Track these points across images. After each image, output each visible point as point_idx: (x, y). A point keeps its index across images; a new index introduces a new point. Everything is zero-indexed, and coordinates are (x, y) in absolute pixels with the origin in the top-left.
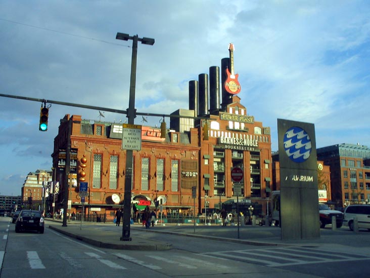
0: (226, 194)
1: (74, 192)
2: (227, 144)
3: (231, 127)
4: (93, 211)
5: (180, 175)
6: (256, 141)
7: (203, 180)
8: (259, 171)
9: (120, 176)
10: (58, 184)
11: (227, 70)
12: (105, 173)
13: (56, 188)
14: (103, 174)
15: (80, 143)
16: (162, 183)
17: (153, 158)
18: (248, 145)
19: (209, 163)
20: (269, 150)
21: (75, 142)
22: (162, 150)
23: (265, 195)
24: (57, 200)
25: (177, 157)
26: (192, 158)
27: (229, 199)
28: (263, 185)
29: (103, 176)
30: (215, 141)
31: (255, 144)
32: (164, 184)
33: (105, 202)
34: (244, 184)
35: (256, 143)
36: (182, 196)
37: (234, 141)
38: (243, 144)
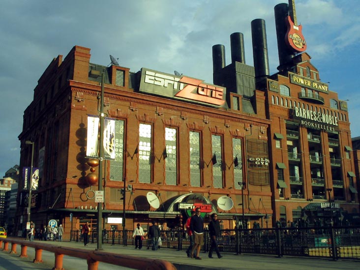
0: (306, 194)
1: (76, 186)
2: (303, 119)
3: (304, 95)
4: (112, 225)
5: (246, 162)
6: (336, 118)
7: (275, 172)
8: (340, 163)
9: (156, 161)
10: (37, 173)
11: (289, 17)
12: (132, 154)
13: (33, 181)
14: (129, 155)
15: (87, 96)
16: (221, 175)
17: (206, 132)
18: (328, 123)
19: (281, 146)
20: (348, 133)
21: (78, 93)
22: (219, 120)
23: (349, 197)
24: (34, 204)
25: (240, 134)
26: (260, 136)
27: (309, 202)
28: (347, 183)
29: (129, 159)
30: (286, 114)
31: (335, 123)
32: (224, 176)
33: (132, 207)
34: (325, 181)
35: (336, 121)
36: (250, 197)
37: (312, 115)
38: (322, 120)
